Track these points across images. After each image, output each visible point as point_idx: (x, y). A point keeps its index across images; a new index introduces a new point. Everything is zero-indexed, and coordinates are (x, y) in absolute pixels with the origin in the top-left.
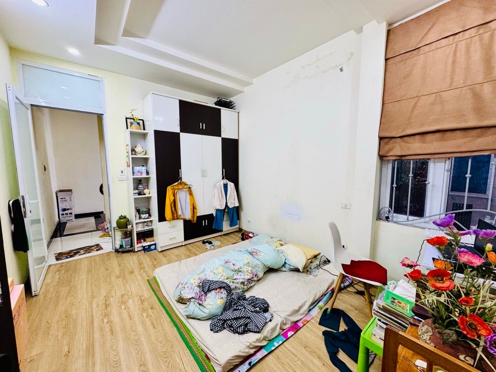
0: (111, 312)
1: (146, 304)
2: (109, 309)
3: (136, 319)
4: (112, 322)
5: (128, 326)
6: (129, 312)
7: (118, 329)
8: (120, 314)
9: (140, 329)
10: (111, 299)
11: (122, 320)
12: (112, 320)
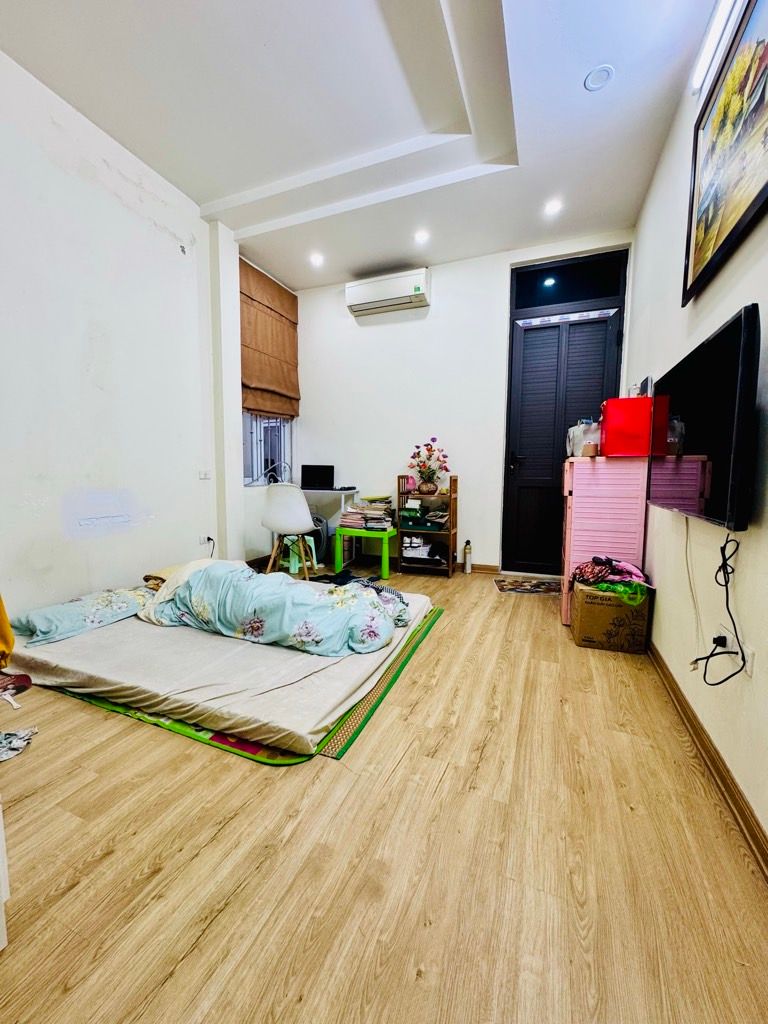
0: (481, 725)
1: (414, 697)
2: (480, 737)
3: (449, 685)
4: (488, 704)
5: (468, 682)
6: (452, 701)
7: (484, 688)
8: (467, 708)
9: (456, 670)
10: (462, 763)
11: (470, 696)
12: (485, 707)
